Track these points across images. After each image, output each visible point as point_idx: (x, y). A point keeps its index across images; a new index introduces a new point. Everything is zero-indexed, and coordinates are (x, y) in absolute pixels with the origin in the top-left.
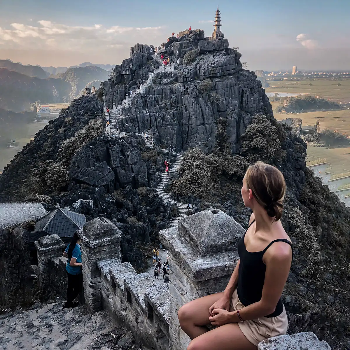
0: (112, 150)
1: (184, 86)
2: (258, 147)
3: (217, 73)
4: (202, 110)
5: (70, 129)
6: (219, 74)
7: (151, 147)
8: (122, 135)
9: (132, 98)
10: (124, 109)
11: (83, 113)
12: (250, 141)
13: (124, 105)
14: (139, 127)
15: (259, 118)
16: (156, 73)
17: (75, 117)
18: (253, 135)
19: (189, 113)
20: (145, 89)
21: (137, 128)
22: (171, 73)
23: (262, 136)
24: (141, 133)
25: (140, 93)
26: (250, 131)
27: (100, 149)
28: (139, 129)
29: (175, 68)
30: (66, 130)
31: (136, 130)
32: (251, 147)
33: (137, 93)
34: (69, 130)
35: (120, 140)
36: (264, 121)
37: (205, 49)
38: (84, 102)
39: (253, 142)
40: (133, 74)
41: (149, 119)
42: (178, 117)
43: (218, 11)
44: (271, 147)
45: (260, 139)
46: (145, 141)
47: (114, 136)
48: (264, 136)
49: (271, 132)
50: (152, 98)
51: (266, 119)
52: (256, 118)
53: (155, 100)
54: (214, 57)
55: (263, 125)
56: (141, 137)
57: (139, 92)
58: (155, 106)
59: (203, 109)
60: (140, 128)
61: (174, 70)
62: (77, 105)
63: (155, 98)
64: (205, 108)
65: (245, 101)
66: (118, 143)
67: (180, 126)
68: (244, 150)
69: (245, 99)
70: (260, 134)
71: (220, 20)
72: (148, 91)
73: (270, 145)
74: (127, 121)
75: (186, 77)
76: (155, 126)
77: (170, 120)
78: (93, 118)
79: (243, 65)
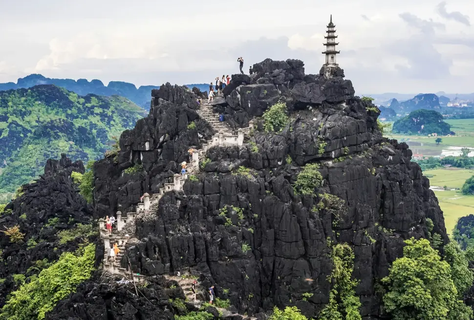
0: (118, 314)
1: (265, 177)
2: (414, 305)
3: (331, 152)
4: (301, 227)
5: (17, 251)
6: (335, 153)
7: (196, 306)
8: (138, 280)
9: (156, 201)
10: (139, 223)
11: (44, 216)
12: (399, 291)
13: (139, 216)
14: (171, 261)
15: (418, 246)
16: (206, 148)
17: (28, 225)
18: (405, 281)
19: (275, 233)
20: (184, 182)
21: (168, 264)
22: (237, 148)
23: (421, 282)
24: (176, 275)
25: (173, 192)
26: (398, 273)
27: (94, 311)
28: (171, 265)
29: (246, 139)
30: (9, 254)
31: (166, 269)
32: (401, 304)
33: (167, 190)
34: (15, 253)
35: (135, 292)
36: (426, 253)
37: (306, 101)
38: (45, 191)
39: (405, 296)
40: (159, 150)
41: (192, 244)
42: (252, 239)
43: (331, 25)
44: (440, 305)
45: (419, 290)
46: (185, 292)
47: (121, 282)
48: (426, 281)
49: (441, 274)
50: (198, 200)
51: (429, 248)
52: (410, 245)
53: (204, 205)
54: (323, 117)
55: (425, 261)
56: (176, 284)
57: (170, 190)
58: (205, 218)
59: (305, 225)
60: (175, 263)
61: (243, 142)
62: (31, 198)
63: (204, 201)
64: (308, 223)
65: (390, 207)
66: (131, 299)
67: (256, 258)
68: (387, 311)
69: (387, 203)
70: (418, 280)
71: (336, 42)
72: (189, 187)
73: (438, 300)
74: (146, 250)
75: (268, 159)
76: (205, 260)
77: (236, 248)
78: (66, 229)
79: (384, 129)
